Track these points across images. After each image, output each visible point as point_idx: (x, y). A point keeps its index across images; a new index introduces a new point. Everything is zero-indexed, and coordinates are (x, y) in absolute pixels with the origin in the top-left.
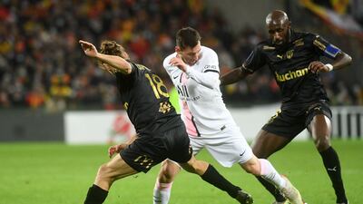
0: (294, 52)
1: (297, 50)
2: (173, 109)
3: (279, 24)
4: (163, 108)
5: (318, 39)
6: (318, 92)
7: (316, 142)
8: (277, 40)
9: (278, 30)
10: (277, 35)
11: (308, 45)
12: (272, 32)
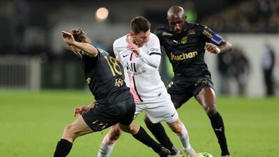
0: (188, 39)
1: (190, 37)
2: (124, 84)
3: (178, 18)
4: (118, 83)
5: (207, 30)
6: (203, 70)
7: (206, 109)
8: (177, 30)
9: (179, 23)
10: (178, 27)
11: (199, 34)
12: (174, 24)
